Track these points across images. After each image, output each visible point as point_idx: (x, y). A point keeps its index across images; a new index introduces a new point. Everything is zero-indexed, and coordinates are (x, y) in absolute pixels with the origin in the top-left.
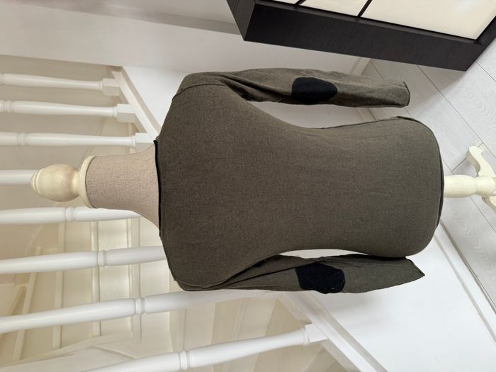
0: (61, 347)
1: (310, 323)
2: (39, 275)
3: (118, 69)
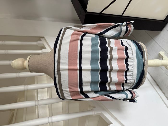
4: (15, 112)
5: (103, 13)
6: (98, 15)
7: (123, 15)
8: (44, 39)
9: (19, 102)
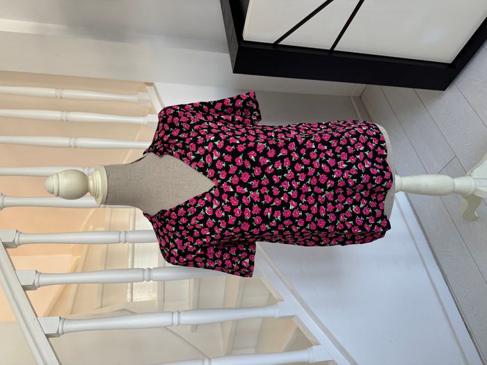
0: (101, 307)
1: (282, 300)
3: (151, 84)
6: (271, 48)
7: (336, 49)
8: (153, 88)
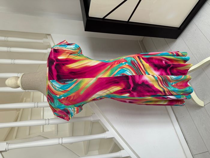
0: (29, 135)
2: (24, 109)
4: (21, 112)
5: (106, 18)
6: (101, 20)
7: (130, 21)
8: (50, 36)
9: (25, 102)
